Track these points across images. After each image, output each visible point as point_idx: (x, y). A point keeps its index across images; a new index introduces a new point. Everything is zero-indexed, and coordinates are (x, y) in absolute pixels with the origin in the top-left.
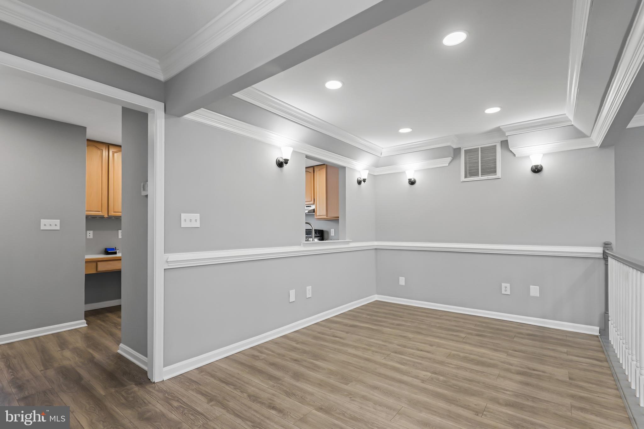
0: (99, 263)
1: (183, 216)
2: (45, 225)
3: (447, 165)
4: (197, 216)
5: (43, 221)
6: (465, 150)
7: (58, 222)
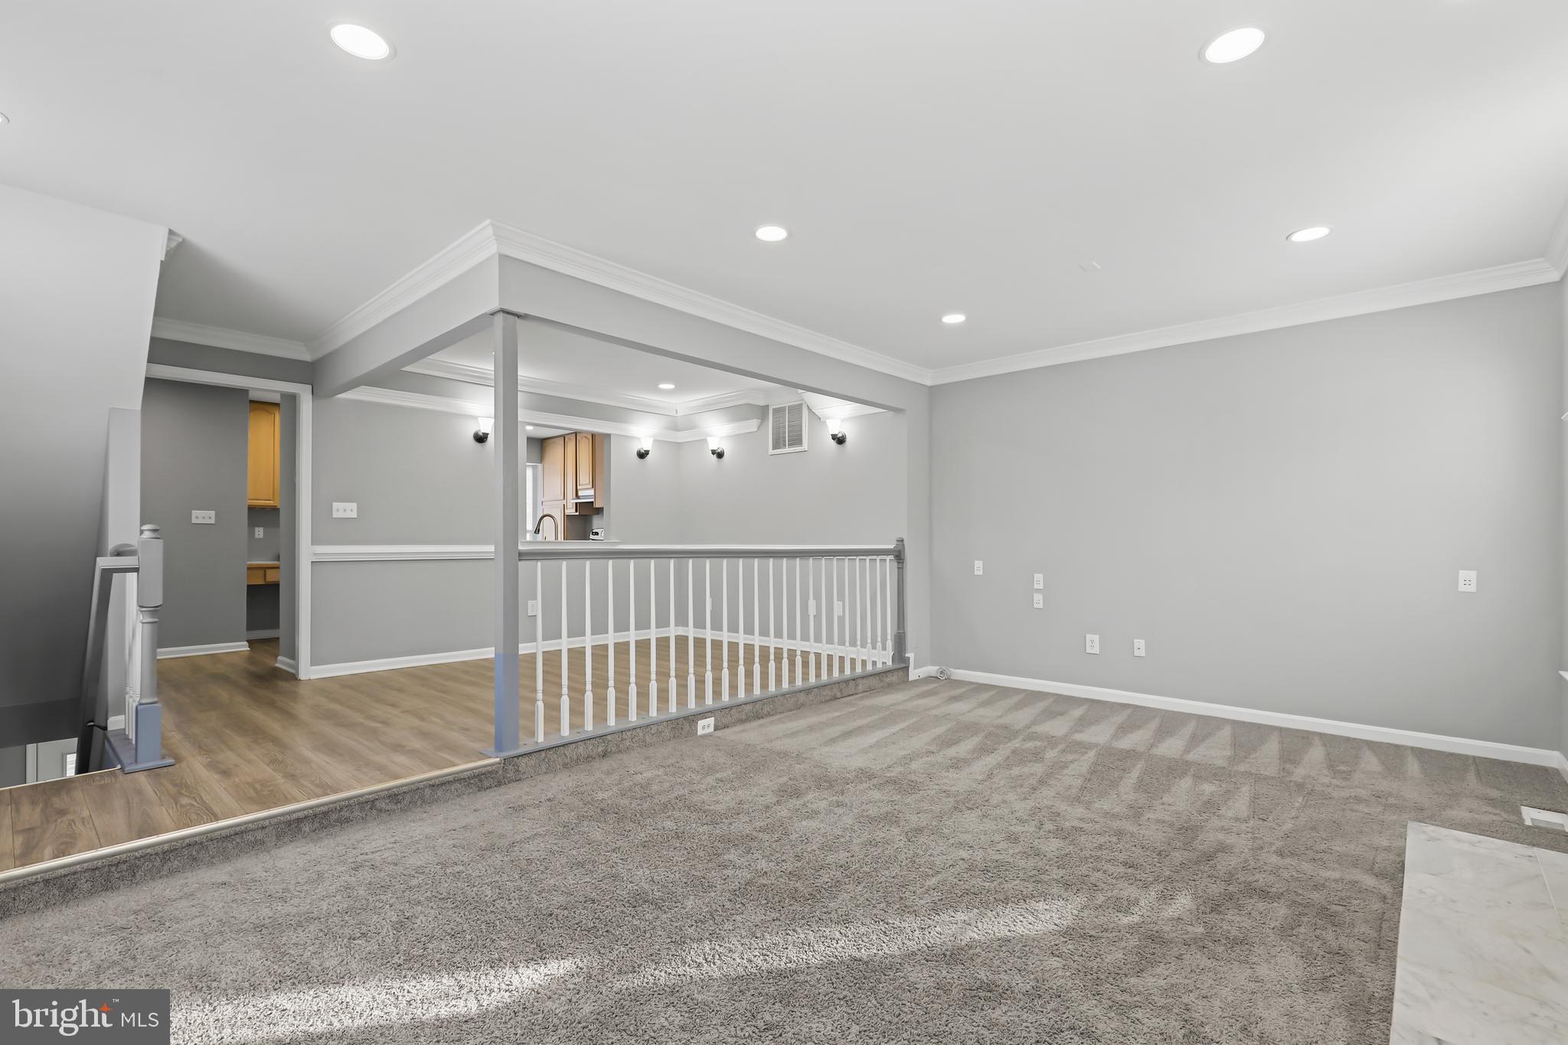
0: (267, 570)
1: (335, 505)
2: (197, 517)
3: (756, 430)
4: (354, 506)
5: (195, 513)
6: (774, 409)
7: (212, 513)
